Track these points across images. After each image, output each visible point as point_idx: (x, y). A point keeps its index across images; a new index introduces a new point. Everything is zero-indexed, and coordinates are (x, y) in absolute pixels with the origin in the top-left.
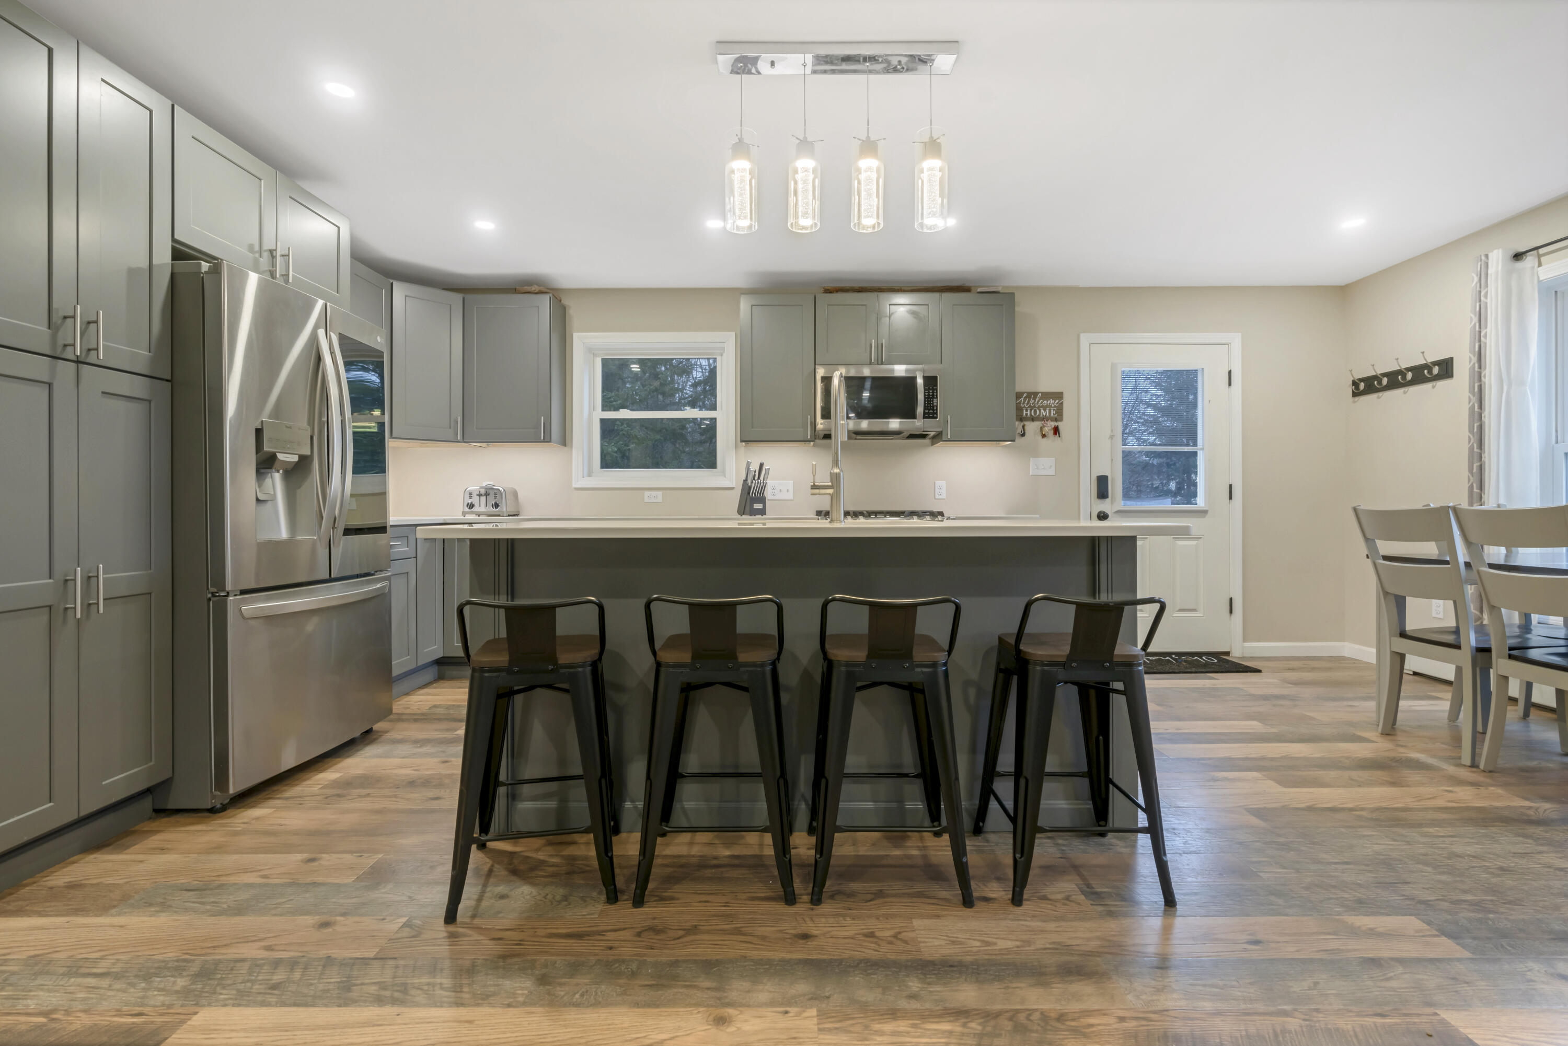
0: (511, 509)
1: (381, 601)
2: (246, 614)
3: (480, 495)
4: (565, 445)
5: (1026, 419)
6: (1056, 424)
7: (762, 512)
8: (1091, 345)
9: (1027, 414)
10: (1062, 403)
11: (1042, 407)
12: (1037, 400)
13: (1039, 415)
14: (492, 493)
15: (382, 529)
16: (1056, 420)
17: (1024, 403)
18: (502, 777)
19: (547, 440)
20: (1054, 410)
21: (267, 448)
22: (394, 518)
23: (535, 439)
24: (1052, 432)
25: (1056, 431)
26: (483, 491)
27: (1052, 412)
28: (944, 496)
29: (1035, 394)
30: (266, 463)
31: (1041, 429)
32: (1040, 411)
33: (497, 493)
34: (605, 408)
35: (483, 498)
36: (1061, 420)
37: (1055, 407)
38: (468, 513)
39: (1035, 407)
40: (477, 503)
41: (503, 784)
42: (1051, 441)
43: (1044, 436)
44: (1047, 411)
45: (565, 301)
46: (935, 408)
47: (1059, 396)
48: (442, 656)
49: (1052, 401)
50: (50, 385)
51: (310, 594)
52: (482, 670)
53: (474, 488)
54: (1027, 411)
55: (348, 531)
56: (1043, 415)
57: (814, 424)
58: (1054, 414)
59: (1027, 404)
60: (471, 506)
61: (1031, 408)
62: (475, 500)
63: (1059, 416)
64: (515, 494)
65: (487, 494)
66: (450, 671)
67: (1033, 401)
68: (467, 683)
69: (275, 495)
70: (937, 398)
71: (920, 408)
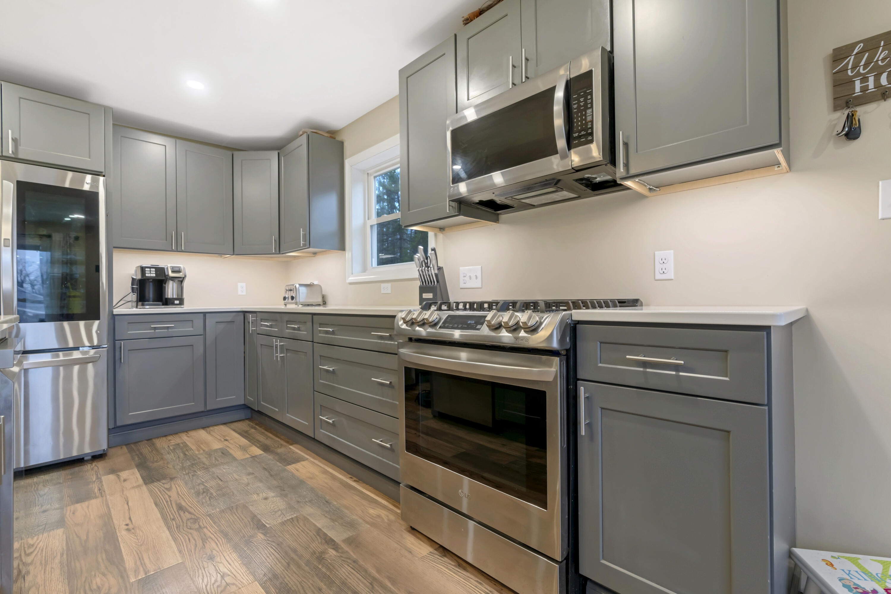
4: (344, 250)
5: (864, 98)
9: (865, 89)
17: (855, 65)
26: (289, 288)
28: (670, 275)
33: (294, 289)
34: (378, 216)
46: (590, 126)
54: (864, 80)
59: (867, 67)
60: (285, 299)
61: (880, 71)
70: (592, 107)
71: (561, 143)
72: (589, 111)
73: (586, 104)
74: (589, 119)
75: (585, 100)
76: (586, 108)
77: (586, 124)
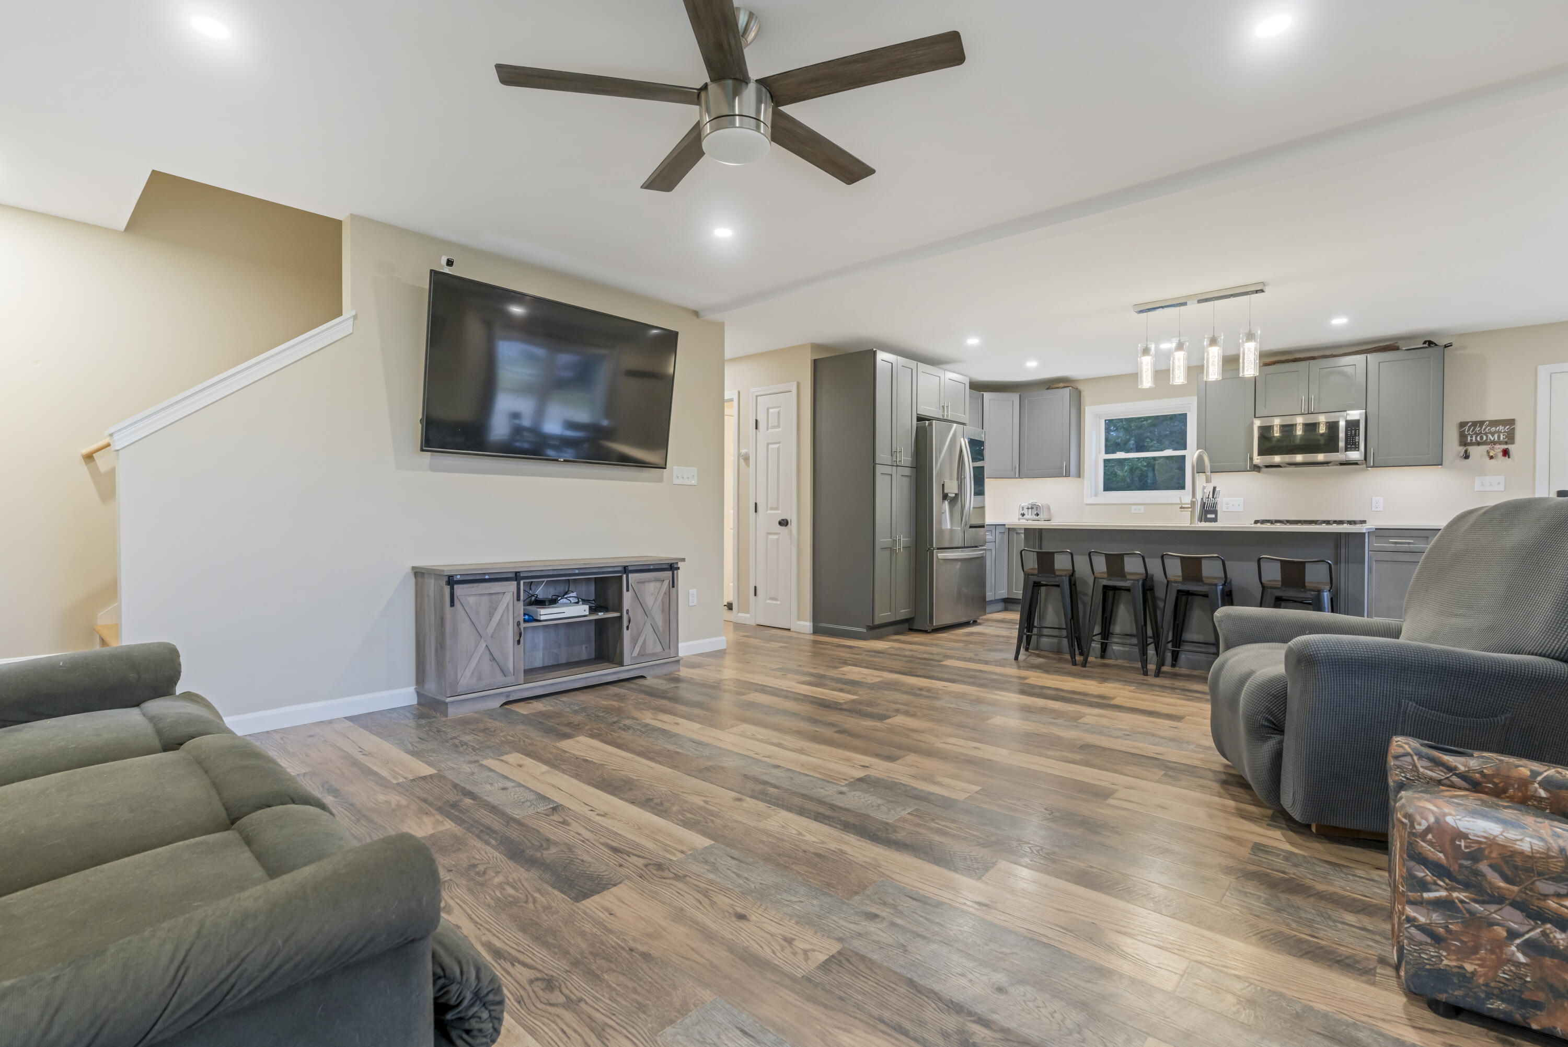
0: (1046, 517)
1: (981, 559)
2: (939, 558)
3: (1028, 508)
4: (1080, 477)
5: (1471, 444)
6: (1505, 447)
7: (1215, 520)
8: (1552, 375)
9: (1471, 440)
10: (1514, 428)
11: (1490, 433)
12: (1484, 427)
13: (1487, 439)
14: (1035, 507)
15: (983, 526)
16: (1506, 443)
17: (1468, 430)
18: (1036, 624)
19: (1068, 475)
20: (1503, 435)
21: (945, 492)
22: (988, 521)
23: (1060, 475)
24: (1502, 453)
25: (1506, 453)
26: (1030, 507)
27: (1502, 437)
28: (1381, 509)
29: (1481, 423)
30: (945, 497)
31: (1488, 452)
32: (1487, 436)
33: (1038, 507)
34: (1107, 452)
35: (1030, 510)
36: (1513, 443)
37: (1505, 432)
38: (1022, 519)
39: (1481, 433)
40: (1026, 513)
41: (1036, 627)
42: (1501, 461)
43: (1491, 458)
44: (1496, 436)
45: (1080, 387)
46: (1357, 444)
47: (1511, 422)
48: (1006, 597)
49: (1501, 427)
50: (891, 475)
51: (958, 552)
52: (1028, 575)
53: (1025, 504)
54: (1471, 437)
55: (971, 527)
56: (1490, 439)
57: (1251, 459)
58: (1503, 438)
59: (1472, 432)
60: (1023, 515)
61: (1477, 435)
62: (1025, 511)
63: (1511, 438)
64: (1049, 508)
65: (1032, 508)
66: (1010, 606)
67: (1479, 429)
68: (1019, 613)
69: (945, 511)
70: (1359, 435)
71: (1342, 444)
72: (1357, 438)
73: (1355, 434)
74: (1357, 440)
75: (1355, 432)
76: (1355, 436)
77: (1355, 443)
